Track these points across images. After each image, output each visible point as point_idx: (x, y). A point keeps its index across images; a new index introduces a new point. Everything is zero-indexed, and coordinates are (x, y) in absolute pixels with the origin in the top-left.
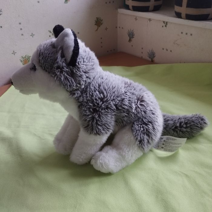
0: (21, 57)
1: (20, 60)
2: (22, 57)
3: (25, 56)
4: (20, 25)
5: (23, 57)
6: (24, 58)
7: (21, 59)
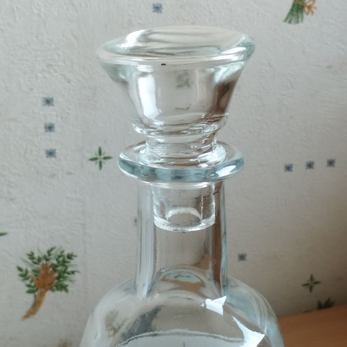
0: (26, 258)
1: (20, 269)
2: (31, 256)
3: (45, 252)
4: (46, 107)
5: (36, 255)
6: (39, 260)
7: (24, 266)
